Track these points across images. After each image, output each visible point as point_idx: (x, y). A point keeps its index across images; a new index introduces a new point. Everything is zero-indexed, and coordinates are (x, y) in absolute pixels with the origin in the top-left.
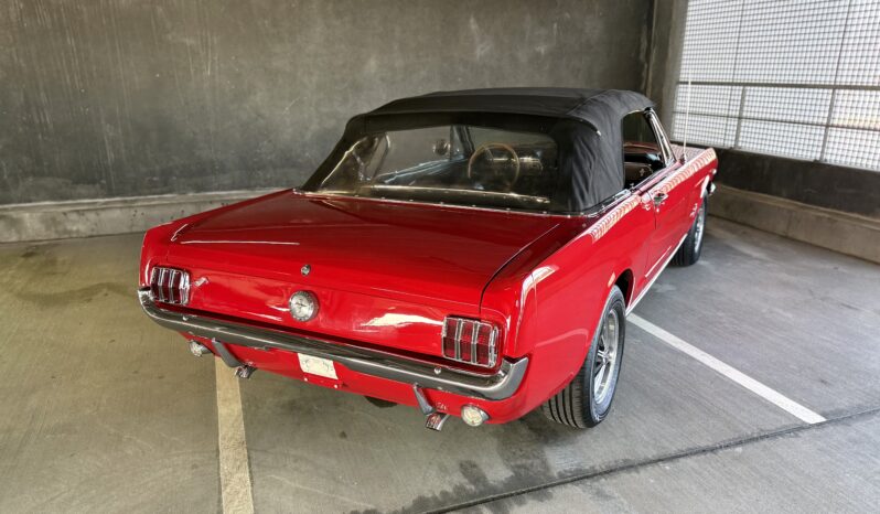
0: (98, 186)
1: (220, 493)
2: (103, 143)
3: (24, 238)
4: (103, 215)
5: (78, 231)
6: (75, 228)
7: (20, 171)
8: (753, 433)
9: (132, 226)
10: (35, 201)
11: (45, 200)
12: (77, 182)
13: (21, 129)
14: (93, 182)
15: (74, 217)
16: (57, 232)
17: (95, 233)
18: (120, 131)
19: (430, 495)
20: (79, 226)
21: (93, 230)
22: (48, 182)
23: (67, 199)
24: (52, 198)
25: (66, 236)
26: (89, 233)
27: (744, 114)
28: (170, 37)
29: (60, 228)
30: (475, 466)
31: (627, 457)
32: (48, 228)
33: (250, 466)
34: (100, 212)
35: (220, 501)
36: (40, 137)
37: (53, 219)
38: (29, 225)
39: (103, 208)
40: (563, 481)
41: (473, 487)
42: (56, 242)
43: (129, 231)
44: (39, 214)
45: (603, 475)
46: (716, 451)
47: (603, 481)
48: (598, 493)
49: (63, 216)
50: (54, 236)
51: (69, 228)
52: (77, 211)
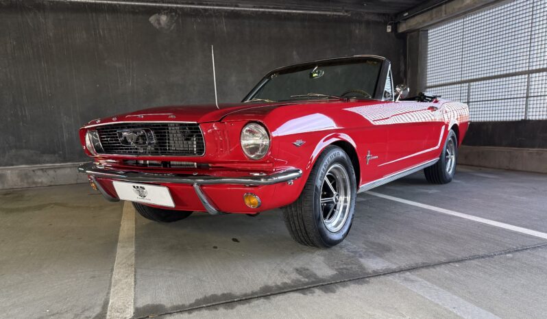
0: (57, 155)
1: (110, 289)
2: (62, 127)
3: (6, 186)
4: (59, 172)
5: (41, 183)
6: (40, 180)
7: (7, 145)
8: (517, 248)
9: (78, 179)
10: (16, 165)
11: (22, 164)
12: (43, 153)
13: (9, 119)
14: (54, 153)
15: (40, 173)
16: (28, 183)
17: (52, 184)
18: (73, 120)
19: (273, 285)
20: (43, 179)
21: (51, 182)
22: (25, 152)
23: (37, 164)
24: (27, 163)
25: (34, 186)
26: (49, 184)
27: (471, 100)
28: (106, 62)
29: (30, 180)
30: (308, 270)
31: (424, 261)
32: (22, 181)
33: (135, 275)
34: (56, 170)
35: (108, 293)
36: (21, 124)
37: (26, 174)
38: (9, 178)
39: (59, 168)
40: (377, 274)
41: (307, 280)
42: (28, 189)
43: (75, 182)
44: (17, 171)
45: (408, 270)
46: (492, 256)
47: (408, 273)
48: (406, 279)
49: (32, 173)
50: (26, 186)
51: (36, 180)
52: (42, 169)
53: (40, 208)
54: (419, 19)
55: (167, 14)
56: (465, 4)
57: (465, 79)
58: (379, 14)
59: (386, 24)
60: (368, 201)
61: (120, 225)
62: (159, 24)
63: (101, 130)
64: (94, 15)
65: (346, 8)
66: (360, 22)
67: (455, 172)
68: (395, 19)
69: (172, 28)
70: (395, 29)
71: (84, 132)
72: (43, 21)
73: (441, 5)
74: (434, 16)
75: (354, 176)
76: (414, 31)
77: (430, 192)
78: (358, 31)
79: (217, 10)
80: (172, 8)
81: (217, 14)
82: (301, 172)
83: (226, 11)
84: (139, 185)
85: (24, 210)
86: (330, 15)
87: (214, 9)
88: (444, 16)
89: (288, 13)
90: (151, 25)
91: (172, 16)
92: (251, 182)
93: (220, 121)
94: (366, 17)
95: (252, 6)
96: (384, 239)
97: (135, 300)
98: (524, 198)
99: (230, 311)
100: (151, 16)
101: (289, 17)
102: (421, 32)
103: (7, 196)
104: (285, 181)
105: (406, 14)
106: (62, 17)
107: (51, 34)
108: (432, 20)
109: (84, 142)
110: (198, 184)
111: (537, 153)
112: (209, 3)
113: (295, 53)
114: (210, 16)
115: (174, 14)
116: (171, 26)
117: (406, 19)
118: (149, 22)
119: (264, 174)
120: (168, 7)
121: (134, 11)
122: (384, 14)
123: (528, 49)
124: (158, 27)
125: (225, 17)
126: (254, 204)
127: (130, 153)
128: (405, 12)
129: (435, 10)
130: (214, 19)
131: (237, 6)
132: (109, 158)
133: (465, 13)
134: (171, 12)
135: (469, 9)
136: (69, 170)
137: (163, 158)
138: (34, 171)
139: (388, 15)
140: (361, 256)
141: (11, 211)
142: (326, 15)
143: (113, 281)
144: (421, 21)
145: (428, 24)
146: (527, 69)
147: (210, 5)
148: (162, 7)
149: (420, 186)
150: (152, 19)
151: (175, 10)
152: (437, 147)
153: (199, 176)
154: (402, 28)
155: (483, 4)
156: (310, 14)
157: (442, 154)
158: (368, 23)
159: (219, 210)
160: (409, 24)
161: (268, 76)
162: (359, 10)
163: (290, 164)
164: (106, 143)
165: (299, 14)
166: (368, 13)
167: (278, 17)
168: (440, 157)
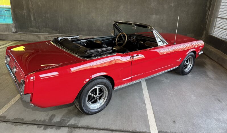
2: (59, 22)
7: (43, 26)
12: (53, 30)
13: (43, 18)
14: (56, 30)
18: (62, 19)
19: (37, 120)
22: (47, 29)
23: (51, 33)
32: (45, 39)
36: (47, 19)
52: (51, 36)
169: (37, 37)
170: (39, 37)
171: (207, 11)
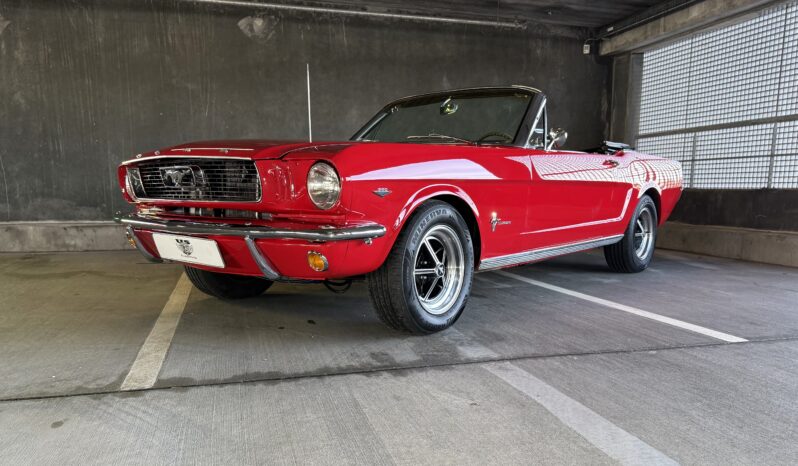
0: (98, 209)
1: (133, 361)
2: (108, 170)
3: (27, 248)
4: (100, 232)
5: (75, 246)
6: (73, 243)
7: (32, 192)
12: (81, 204)
13: (36, 155)
14: (95, 205)
15: (73, 232)
16: (56, 245)
17: (90, 248)
19: (335, 366)
20: (77, 241)
21: (88, 245)
22: (55, 203)
23: (70, 219)
25: (64, 249)
26: (85, 248)
27: (697, 158)
28: (174, 81)
29: (60, 242)
30: (386, 354)
32: (49, 242)
33: (169, 350)
34: (96, 229)
35: (130, 365)
36: (52, 162)
37: (54, 233)
38: (32, 237)
39: (100, 226)
40: (469, 362)
41: (379, 364)
42: (54, 253)
43: (121, 248)
44: (42, 228)
45: (510, 360)
46: (628, 352)
47: (508, 363)
48: (500, 368)
49: (63, 231)
50: (53, 249)
51: (67, 242)
52: (77, 227)
53: (66, 275)
54: (629, 36)
55: (263, 17)
56: (691, 17)
57: (691, 126)
58: (572, 28)
59: (582, 42)
60: (513, 288)
61: (168, 299)
62: (252, 30)
63: (143, 167)
64: (161, 14)
65: (521, 17)
66: (544, 38)
67: (655, 258)
68: (596, 35)
69: (269, 37)
70: (595, 50)
71: (122, 171)
72: (91, 21)
73: (659, 17)
74: (649, 33)
75: (470, 244)
76: (624, 53)
77: (606, 281)
78: (539, 50)
79: (335, 14)
80: (270, 9)
81: (335, 20)
82: (385, 229)
83: (348, 16)
84: (184, 238)
85: (46, 277)
86: (499, 27)
87: (331, 13)
88: (662, 34)
89: (438, 22)
90: (240, 31)
91: (270, 20)
92: (318, 237)
93: (281, 158)
94: (554, 31)
95: (386, 10)
96: (505, 329)
97: (161, 372)
98: (730, 294)
99: (270, 388)
100: (240, 19)
101: (439, 28)
102: (632, 56)
103: (27, 260)
104: (362, 239)
105: (611, 29)
106: (116, 16)
107: (100, 40)
108: (646, 38)
109: (124, 185)
110: (251, 237)
111: (779, 236)
112: (324, 3)
113: (445, 79)
114: (325, 22)
115: (273, 17)
116: (268, 35)
117: (611, 36)
118: (238, 27)
119: (332, 227)
120: (266, 8)
121: (218, 11)
122: (579, 28)
123: (777, 86)
124: (250, 35)
125: (346, 24)
126: (320, 266)
127: (176, 197)
128: (608, 26)
129: (650, 25)
130: (330, 27)
131: (364, 10)
132: (153, 205)
133: (692, 31)
134: (269, 15)
135: (696, 26)
136: (114, 229)
137: (216, 204)
138: (65, 229)
139: (587, 28)
140: (462, 344)
141: (28, 277)
142: (493, 27)
143: (140, 354)
144: (631, 40)
145: (642, 44)
146: (774, 115)
147: (326, 7)
148: (256, 7)
149: (597, 275)
150: (242, 23)
151: (275, 12)
152: (619, 219)
153: (253, 227)
154: (606, 49)
155: (715, 18)
156: (468, 25)
157: (628, 229)
158: (556, 39)
159: (281, 274)
160: (615, 44)
161: (387, 109)
162: (543, 21)
163: (369, 218)
164: (149, 186)
165: (454, 24)
166: (554, 26)
167: (423, 27)
168: (626, 233)
169: (7, 235)
170: (19, 235)
171: (604, 126)
